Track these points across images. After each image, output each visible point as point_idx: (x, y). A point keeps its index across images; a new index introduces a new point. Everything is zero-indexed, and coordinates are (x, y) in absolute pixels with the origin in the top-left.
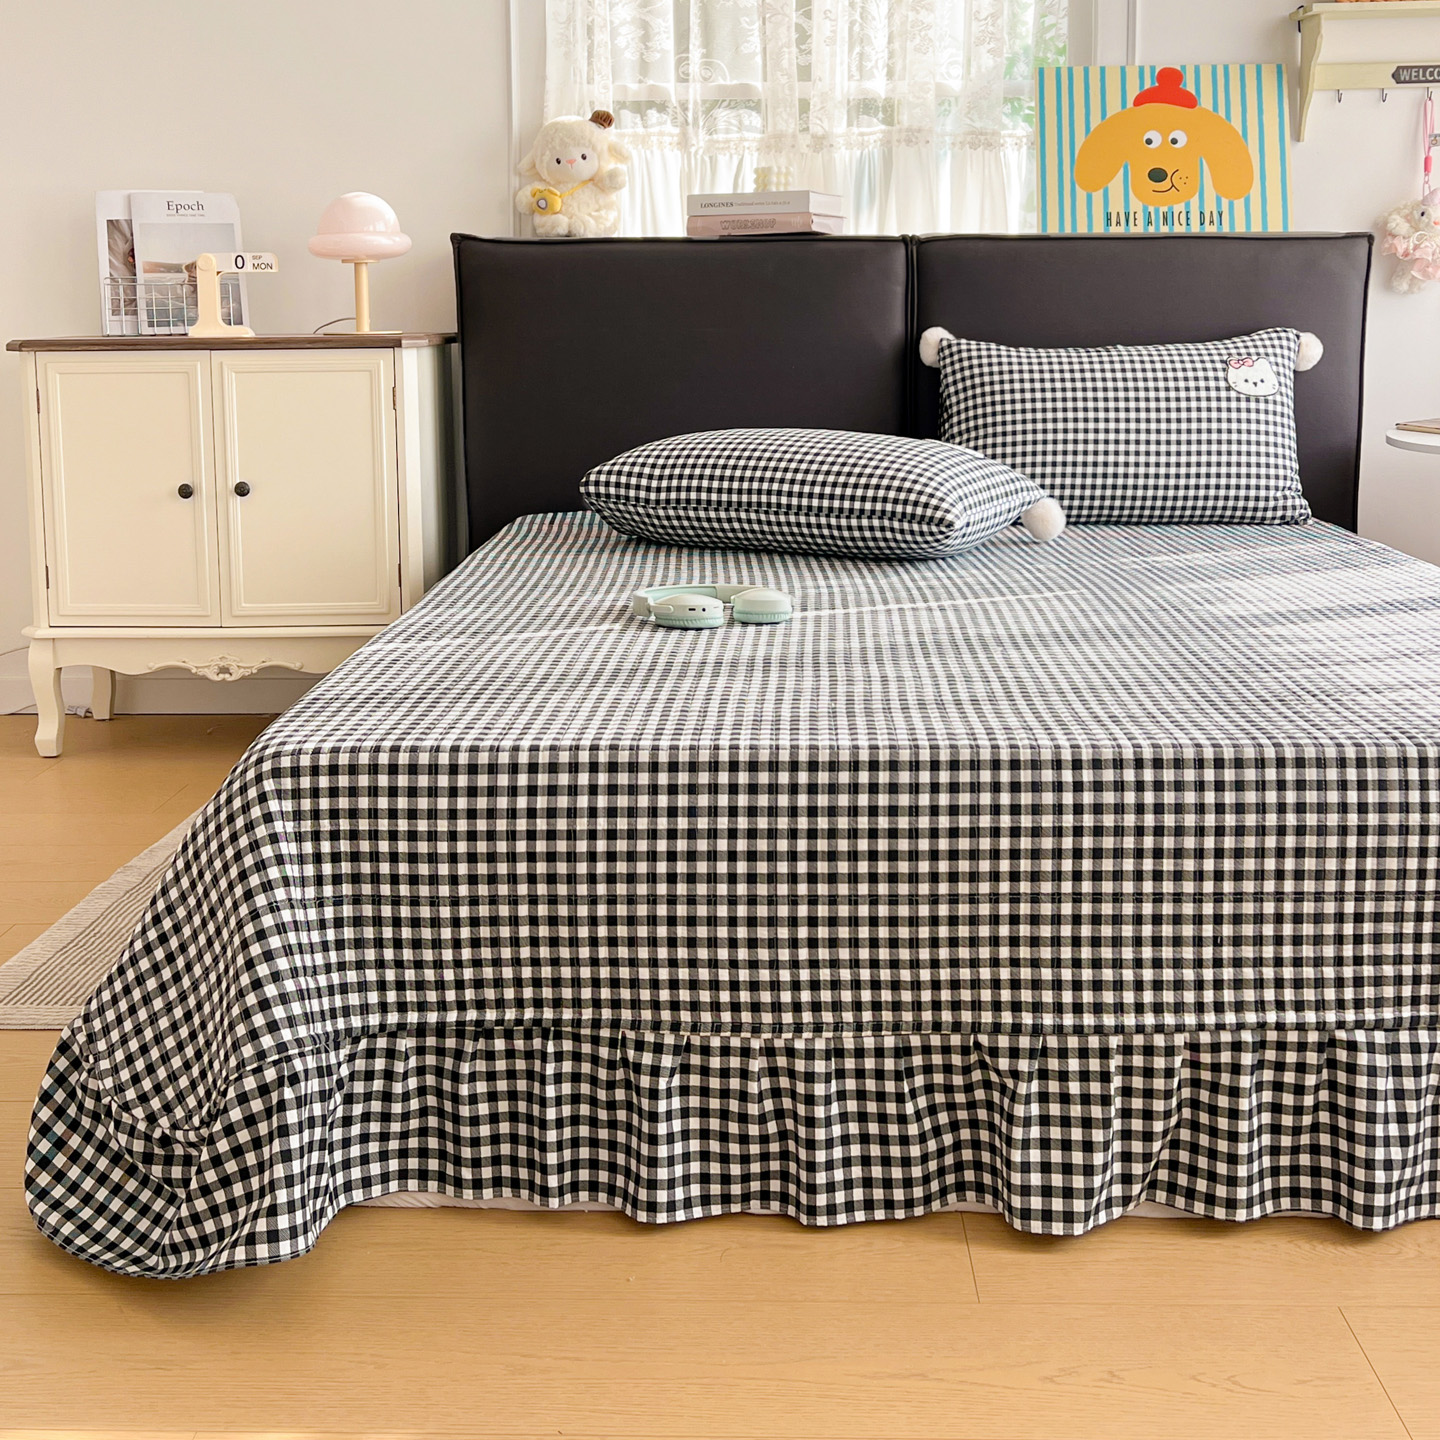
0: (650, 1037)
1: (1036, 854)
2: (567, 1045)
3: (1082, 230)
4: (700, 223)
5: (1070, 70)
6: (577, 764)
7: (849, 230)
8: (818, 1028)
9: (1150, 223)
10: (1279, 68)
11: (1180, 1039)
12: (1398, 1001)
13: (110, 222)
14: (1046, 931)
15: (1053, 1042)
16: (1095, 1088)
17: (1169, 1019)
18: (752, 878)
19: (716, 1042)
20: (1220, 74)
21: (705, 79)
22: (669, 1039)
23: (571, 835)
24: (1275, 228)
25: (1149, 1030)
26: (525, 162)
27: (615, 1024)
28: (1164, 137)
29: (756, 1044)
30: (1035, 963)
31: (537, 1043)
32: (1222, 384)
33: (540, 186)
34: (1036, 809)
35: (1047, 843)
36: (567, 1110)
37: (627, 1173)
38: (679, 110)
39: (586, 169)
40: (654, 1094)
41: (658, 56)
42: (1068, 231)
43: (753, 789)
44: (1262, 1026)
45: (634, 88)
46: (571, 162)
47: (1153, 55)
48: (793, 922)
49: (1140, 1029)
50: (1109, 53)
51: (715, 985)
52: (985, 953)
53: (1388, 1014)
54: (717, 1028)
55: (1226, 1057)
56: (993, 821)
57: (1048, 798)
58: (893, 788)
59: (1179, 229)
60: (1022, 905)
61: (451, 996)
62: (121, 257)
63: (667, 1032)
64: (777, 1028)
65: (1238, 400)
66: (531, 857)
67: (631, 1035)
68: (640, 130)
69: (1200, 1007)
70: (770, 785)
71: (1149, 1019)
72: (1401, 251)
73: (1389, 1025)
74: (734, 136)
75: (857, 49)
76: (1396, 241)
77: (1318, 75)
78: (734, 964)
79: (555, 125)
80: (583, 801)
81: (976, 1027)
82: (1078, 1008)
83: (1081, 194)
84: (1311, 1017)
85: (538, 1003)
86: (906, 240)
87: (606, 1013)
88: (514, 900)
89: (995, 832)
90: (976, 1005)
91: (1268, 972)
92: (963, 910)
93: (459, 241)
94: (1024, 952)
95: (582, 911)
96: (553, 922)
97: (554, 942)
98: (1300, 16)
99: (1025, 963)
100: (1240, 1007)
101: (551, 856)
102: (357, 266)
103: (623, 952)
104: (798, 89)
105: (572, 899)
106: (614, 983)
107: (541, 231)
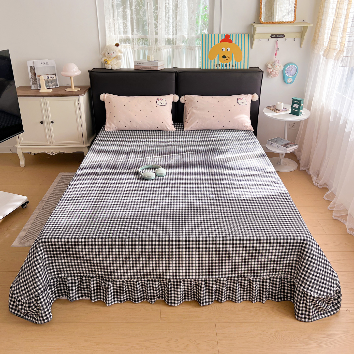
0: (108, 279)
2: (95, 279)
3: (209, 68)
4: (136, 66)
5: (208, 35)
8: (134, 278)
9: (222, 66)
10: (249, 35)
13: (30, 67)
17: (191, 277)
20: (237, 35)
21: (137, 35)
24: (246, 67)
26: (103, 53)
27: (102, 277)
28: (226, 49)
31: (90, 278)
36: (95, 288)
37: (105, 297)
39: (114, 55)
40: (108, 288)
41: (128, 30)
43: (122, 245)
46: (111, 54)
47: (225, 31)
50: (216, 31)
53: (227, 276)
54: (118, 278)
55: (200, 282)
57: (171, 247)
58: (145, 245)
59: (228, 68)
60: (167, 262)
62: (33, 74)
68: (125, 45)
69: (196, 275)
70: (125, 244)
72: (269, 72)
75: (167, 29)
76: (269, 70)
77: (256, 36)
78: (120, 269)
80: (94, 247)
81: (160, 278)
83: (209, 61)
84: (214, 277)
85: (89, 274)
86: (175, 72)
87: (100, 276)
88: (84, 260)
89: (162, 252)
90: (160, 275)
91: (207, 271)
92: (157, 262)
93: (90, 72)
94: (167, 268)
95: (95, 262)
96: (90, 263)
97: (91, 266)
98: (254, 24)
99: (168, 269)
100: (202, 275)
101: (89, 255)
102: (71, 77)
103: (102, 268)
104: (155, 36)
105: (93, 260)
106: (101, 272)
107: (106, 68)
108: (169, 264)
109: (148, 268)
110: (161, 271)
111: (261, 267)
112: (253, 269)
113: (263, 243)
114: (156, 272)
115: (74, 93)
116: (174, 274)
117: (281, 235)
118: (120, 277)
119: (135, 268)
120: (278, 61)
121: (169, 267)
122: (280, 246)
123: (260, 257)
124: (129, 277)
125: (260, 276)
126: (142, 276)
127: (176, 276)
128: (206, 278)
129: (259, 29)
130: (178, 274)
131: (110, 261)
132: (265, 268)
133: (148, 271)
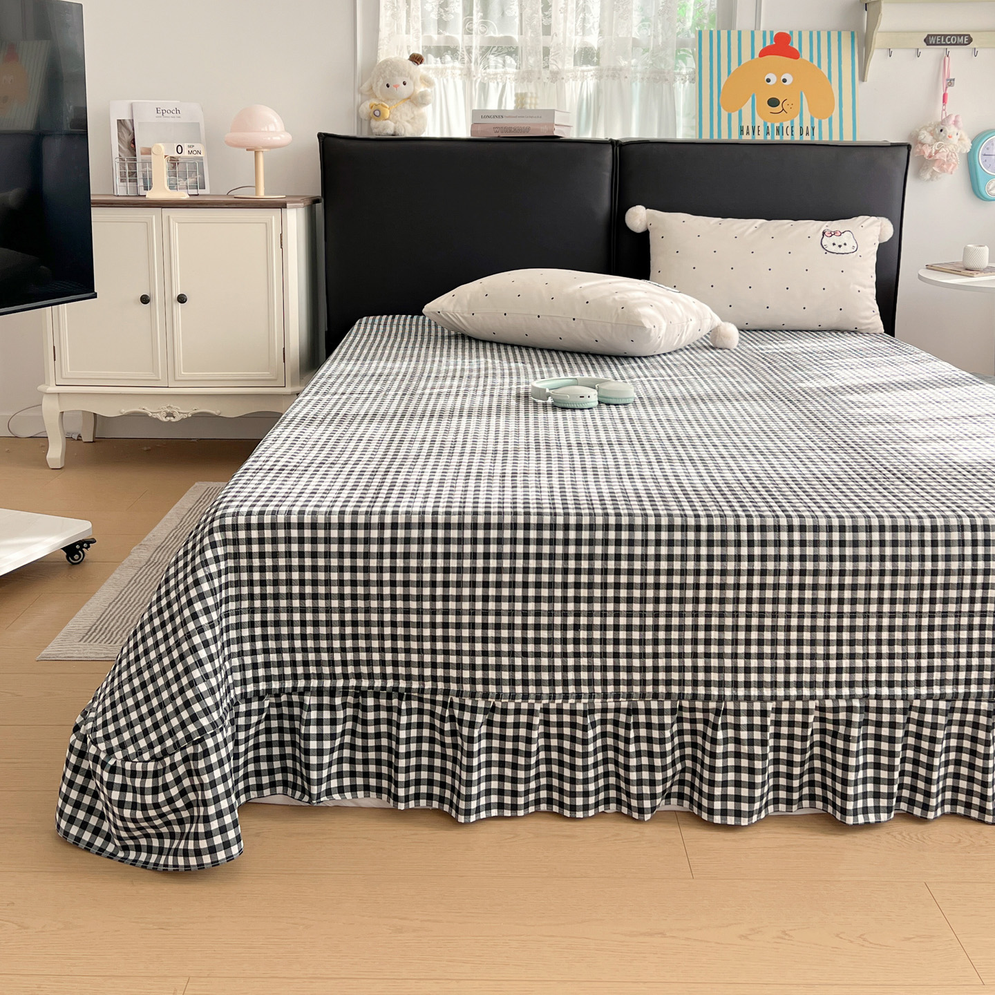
0: (468, 702)
1: (723, 587)
2: (415, 704)
3: (725, 137)
4: (479, 128)
5: (719, 33)
6: (423, 524)
7: (573, 135)
8: (579, 696)
9: (768, 133)
10: (853, 34)
11: (812, 705)
12: (956, 682)
14: (728, 635)
15: (730, 705)
16: (757, 735)
17: (806, 692)
18: (538, 599)
19: (511, 706)
20: (815, 35)
21: (482, 33)
22: (481, 704)
23: (420, 570)
24: (848, 138)
25: (792, 699)
26: (366, 86)
27: (446, 692)
28: (778, 77)
29: (538, 707)
30: (721, 656)
31: (395, 702)
33: (376, 102)
34: (724, 558)
35: (730, 580)
36: (413, 747)
37: (453, 789)
38: (465, 53)
39: (405, 91)
40: (471, 740)
41: (453, 17)
42: (716, 138)
43: (539, 542)
44: (866, 696)
45: (436, 39)
46: (396, 86)
47: (772, 23)
48: (564, 627)
49: (787, 698)
50: (744, 21)
51: (512, 668)
52: (688, 649)
53: (949, 690)
54: (513, 697)
55: (842, 716)
56: (696, 565)
57: (731, 551)
58: (631, 543)
59: (787, 138)
60: (713, 619)
61: (338, 670)
63: (480, 699)
64: (552, 697)
66: (393, 584)
67: (456, 700)
68: (440, 65)
69: (826, 684)
70: (551, 540)
71: (793, 692)
72: (927, 154)
73: (949, 697)
74: (500, 70)
75: (581, 16)
76: (924, 148)
77: (878, 39)
78: (525, 654)
79: (386, 61)
80: (428, 548)
81: (681, 696)
82: (747, 685)
83: (724, 114)
84: (898, 692)
85: (396, 677)
86: (613, 143)
87: (440, 685)
88: (381, 611)
89: (697, 573)
90: (682, 682)
91: (872, 663)
92: (675, 621)
93: (323, 138)
94: (714, 649)
99: (715, 656)
102: (256, 153)
103: (452, 645)
104: (542, 41)
106: (446, 666)
107: (376, 131)
108: (721, 628)
116: (741, 677)
119: (583, 648)
120: (953, 118)
126: (611, 689)
130: (754, 677)
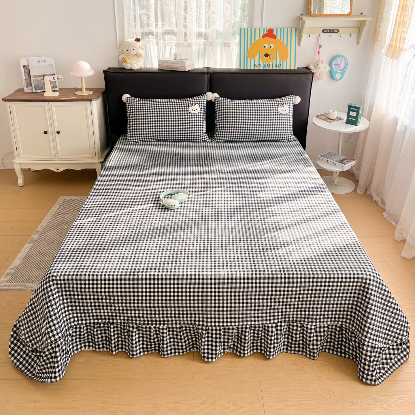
0: (131, 325)
1: (206, 296)
3: (249, 68)
4: (161, 66)
5: (247, 29)
6: (114, 279)
8: (164, 324)
10: (296, 29)
13: (24, 65)
14: (209, 309)
17: (233, 324)
18: (150, 300)
20: (282, 30)
21: (162, 28)
23: (113, 292)
24: (292, 68)
25: (229, 326)
26: (120, 49)
27: (124, 323)
28: (269, 45)
30: (207, 314)
32: (277, 111)
33: (124, 56)
34: (207, 288)
36: (116, 336)
38: (156, 35)
39: (134, 52)
41: (151, 22)
42: (245, 68)
43: (150, 284)
45: (146, 30)
46: (131, 51)
47: (267, 25)
48: (159, 307)
49: (227, 326)
50: (257, 25)
51: (143, 317)
54: (144, 324)
55: (244, 330)
57: (209, 286)
58: (178, 284)
59: (271, 68)
61: (92, 318)
62: (27, 74)
63: (135, 325)
64: (156, 324)
65: (280, 115)
66: (105, 295)
67: (128, 325)
69: (239, 322)
70: (153, 283)
73: (276, 323)
74: (170, 41)
75: (198, 22)
77: (304, 31)
78: (147, 314)
79: (127, 42)
80: (115, 286)
81: (195, 324)
83: (249, 60)
84: (261, 322)
85: (109, 319)
86: (208, 73)
87: (122, 321)
88: (103, 303)
89: (199, 292)
90: (195, 321)
91: (253, 315)
92: (192, 305)
93: (105, 72)
94: (204, 312)
95: (117, 305)
96: (111, 306)
97: (111, 310)
98: (302, 17)
99: (205, 314)
100: (247, 321)
101: (109, 296)
102: (82, 79)
103: (125, 312)
104: (184, 30)
105: (114, 303)
106: (124, 316)
107: (124, 67)
108: (206, 307)
109: (181, 312)
110: (197, 316)
111: (317, 311)
112: (307, 313)
113: (321, 282)
114: (191, 317)
115: (85, 98)
116: (213, 320)
117: (343, 272)
118: (146, 322)
119: (165, 312)
120: (321, 60)
121: (206, 311)
122: (341, 286)
123: (316, 299)
124: (158, 323)
125: (316, 322)
126: (174, 322)
127: (215, 322)
128: (251, 324)
129: (309, 22)
130: (217, 320)
131: (134, 303)
132: (322, 313)
133: (181, 316)
